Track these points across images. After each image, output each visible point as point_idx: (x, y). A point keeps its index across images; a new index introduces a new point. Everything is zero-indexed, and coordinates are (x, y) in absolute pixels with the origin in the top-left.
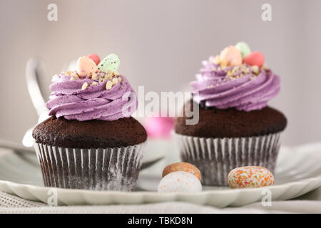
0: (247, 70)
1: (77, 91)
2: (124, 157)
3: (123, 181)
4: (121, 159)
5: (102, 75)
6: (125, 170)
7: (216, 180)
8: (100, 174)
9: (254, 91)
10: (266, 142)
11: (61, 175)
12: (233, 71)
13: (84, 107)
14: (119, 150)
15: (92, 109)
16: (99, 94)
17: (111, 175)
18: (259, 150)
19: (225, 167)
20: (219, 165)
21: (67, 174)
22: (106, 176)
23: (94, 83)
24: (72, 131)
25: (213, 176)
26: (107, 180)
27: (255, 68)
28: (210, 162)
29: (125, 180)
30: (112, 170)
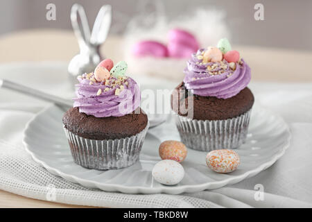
0: (225, 67)
1: (94, 95)
2: (128, 143)
3: (128, 158)
4: (126, 145)
5: (113, 81)
6: (129, 152)
7: (200, 147)
8: (111, 156)
9: (229, 87)
10: (238, 121)
11: (82, 154)
12: (213, 67)
13: (98, 108)
14: (124, 140)
15: (104, 110)
16: (110, 98)
17: (119, 156)
18: (233, 127)
19: (207, 139)
20: (203, 137)
21: (86, 154)
22: (116, 157)
23: (107, 89)
24: (90, 126)
25: (198, 144)
26: (116, 159)
27: (232, 65)
28: (196, 135)
29: (130, 157)
30: (120, 153)
